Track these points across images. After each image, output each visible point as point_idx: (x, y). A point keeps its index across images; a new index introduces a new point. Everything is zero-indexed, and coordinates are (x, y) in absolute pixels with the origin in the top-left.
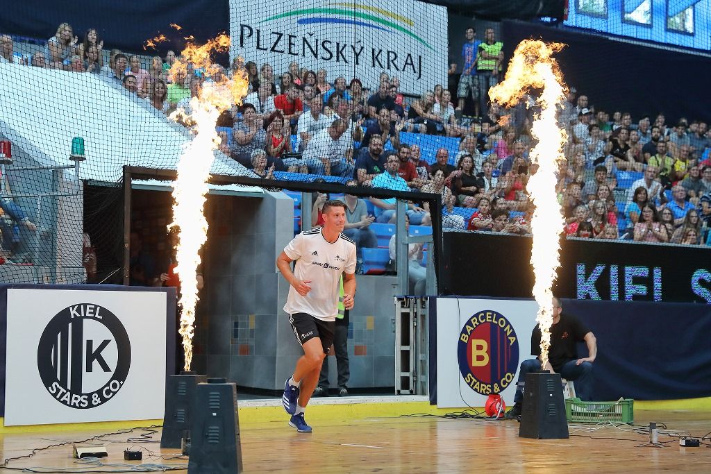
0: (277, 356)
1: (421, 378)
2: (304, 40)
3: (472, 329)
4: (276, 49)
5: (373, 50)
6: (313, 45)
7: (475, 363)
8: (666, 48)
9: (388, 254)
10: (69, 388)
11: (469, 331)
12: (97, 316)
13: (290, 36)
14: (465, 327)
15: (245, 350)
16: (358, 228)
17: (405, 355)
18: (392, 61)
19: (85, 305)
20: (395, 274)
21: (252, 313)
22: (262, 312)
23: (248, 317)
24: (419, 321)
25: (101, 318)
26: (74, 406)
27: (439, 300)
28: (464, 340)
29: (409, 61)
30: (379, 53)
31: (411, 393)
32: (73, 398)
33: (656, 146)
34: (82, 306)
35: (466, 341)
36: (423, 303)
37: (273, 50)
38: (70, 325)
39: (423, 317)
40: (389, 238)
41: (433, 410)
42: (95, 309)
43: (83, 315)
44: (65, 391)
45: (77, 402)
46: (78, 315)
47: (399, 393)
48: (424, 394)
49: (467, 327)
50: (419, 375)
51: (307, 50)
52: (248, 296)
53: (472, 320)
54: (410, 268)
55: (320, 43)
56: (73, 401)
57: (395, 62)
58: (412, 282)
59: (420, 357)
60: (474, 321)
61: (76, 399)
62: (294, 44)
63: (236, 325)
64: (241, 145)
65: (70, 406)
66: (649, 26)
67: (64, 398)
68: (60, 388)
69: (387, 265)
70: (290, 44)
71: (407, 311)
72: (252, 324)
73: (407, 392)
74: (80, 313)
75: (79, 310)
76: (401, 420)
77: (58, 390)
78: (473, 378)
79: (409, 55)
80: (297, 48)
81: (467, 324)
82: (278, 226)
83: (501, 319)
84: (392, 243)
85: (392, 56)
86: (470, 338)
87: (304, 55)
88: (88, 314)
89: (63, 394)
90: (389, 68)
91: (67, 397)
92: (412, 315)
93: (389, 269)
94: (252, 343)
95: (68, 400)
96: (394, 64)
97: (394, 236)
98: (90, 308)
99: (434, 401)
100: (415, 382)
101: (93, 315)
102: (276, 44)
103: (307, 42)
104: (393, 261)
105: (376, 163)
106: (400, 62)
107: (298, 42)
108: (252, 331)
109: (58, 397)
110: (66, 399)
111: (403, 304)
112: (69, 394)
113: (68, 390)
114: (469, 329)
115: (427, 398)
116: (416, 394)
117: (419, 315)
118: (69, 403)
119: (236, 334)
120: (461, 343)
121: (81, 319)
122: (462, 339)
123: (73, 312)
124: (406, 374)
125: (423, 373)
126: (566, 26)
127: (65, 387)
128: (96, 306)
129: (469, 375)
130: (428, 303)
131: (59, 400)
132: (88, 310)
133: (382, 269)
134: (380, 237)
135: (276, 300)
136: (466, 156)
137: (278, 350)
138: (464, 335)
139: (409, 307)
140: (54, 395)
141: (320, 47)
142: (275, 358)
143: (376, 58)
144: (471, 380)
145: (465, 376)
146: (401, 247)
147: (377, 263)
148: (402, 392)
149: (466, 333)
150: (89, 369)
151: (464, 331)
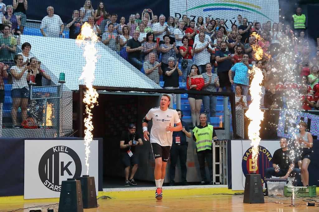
3: (249, 154)
7: (251, 170)
10: (53, 182)
11: (247, 155)
12: (66, 151)
14: (245, 153)
17: (217, 166)
19: (60, 147)
24: (224, 151)
25: (68, 152)
26: (56, 190)
27: (232, 141)
28: (245, 159)
32: (55, 187)
34: (59, 147)
35: (246, 160)
36: (225, 143)
38: (53, 155)
41: (230, 192)
42: (65, 148)
43: (59, 151)
44: (51, 184)
45: (57, 189)
46: (57, 151)
47: (215, 184)
48: (225, 184)
49: (247, 153)
50: (224, 176)
53: (249, 150)
56: (55, 188)
59: (224, 167)
60: (250, 150)
61: (57, 187)
65: (54, 190)
67: (51, 187)
68: (49, 183)
71: (218, 146)
73: (219, 183)
74: (58, 150)
75: (57, 149)
77: (48, 184)
81: (246, 152)
83: (264, 149)
86: (248, 158)
88: (61, 151)
89: (50, 185)
91: (52, 187)
92: (220, 148)
95: (53, 188)
98: (62, 148)
99: (230, 187)
100: (222, 179)
101: (64, 151)
109: (48, 186)
110: (52, 188)
111: (216, 143)
112: (53, 185)
113: (52, 184)
115: (227, 186)
116: (222, 184)
117: (224, 148)
118: (53, 189)
120: (243, 160)
121: (58, 152)
122: (244, 159)
123: (55, 150)
124: (218, 175)
125: (226, 175)
127: (51, 183)
128: (65, 147)
130: (227, 142)
131: (48, 188)
132: (61, 149)
138: (245, 157)
139: (219, 145)
140: (46, 186)
148: (216, 183)
149: (246, 156)
150: (62, 174)
151: (245, 155)
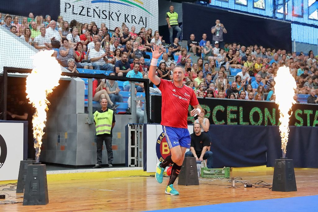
0: (77, 150)
1: (140, 160)
2: (94, 10)
3: (163, 138)
4: (82, 14)
5: (125, 15)
6: (98, 12)
7: (164, 153)
8: (253, 16)
9: (127, 105)
11: (161, 139)
13: (88, 8)
15: (63, 148)
16: (114, 94)
17: (133, 149)
18: (134, 20)
20: (130, 114)
21: (66, 132)
22: (70, 131)
23: (64, 133)
24: (139, 135)
27: (147, 125)
29: (141, 20)
30: (128, 16)
31: (135, 166)
33: (247, 58)
35: (160, 143)
36: (141, 127)
37: (80, 14)
39: (141, 133)
40: (128, 98)
41: (145, 173)
48: (141, 166)
49: (160, 137)
50: (139, 158)
51: (95, 14)
52: (64, 124)
54: (137, 111)
55: (101, 11)
57: (135, 20)
58: (138, 118)
59: (139, 150)
60: (163, 134)
62: (89, 12)
63: (59, 137)
64: (63, 57)
66: (246, 6)
69: (127, 110)
70: (88, 12)
72: (66, 136)
73: (134, 166)
76: (130, 178)
78: (163, 159)
79: (141, 17)
80: (91, 14)
82: (77, 93)
84: (129, 101)
85: (134, 17)
86: (162, 142)
87: (94, 17)
90: (132, 23)
92: (136, 132)
93: (128, 112)
94: (66, 145)
96: (135, 21)
97: (130, 97)
99: (145, 170)
100: (137, 161)
102: (82, 11)
103: (95, 11)
104: (129, 108)
105: (124, 65)
106: (137, 20)
107: (91, 11)
108: (66, 139)
111: (132, 127)
114: (161, 138)
115: (142, 168)
116: (137, 167)
117: (139, 132)
119: (59, 141)
120: (157, 144)
122: (158, 142)
124: (133, 158)
125: (141, 157)
126: (211, 5)
129: (161, 158)
130: (143, 126)
133: (125, 112)
134: (124, 97)
135: (77, 126)
136: (163, 63)
137: (77, 148)
138: (159, 140)
139: (134, 129)
141: (101, 13)
142: (76, 151)
143: (127, 18)
144: (162, 160)
145: (159, 158)
146: (133, 102)
147: (123, 109)
148: (131, 166)
149: (160, 140)
151: (159, 139)
